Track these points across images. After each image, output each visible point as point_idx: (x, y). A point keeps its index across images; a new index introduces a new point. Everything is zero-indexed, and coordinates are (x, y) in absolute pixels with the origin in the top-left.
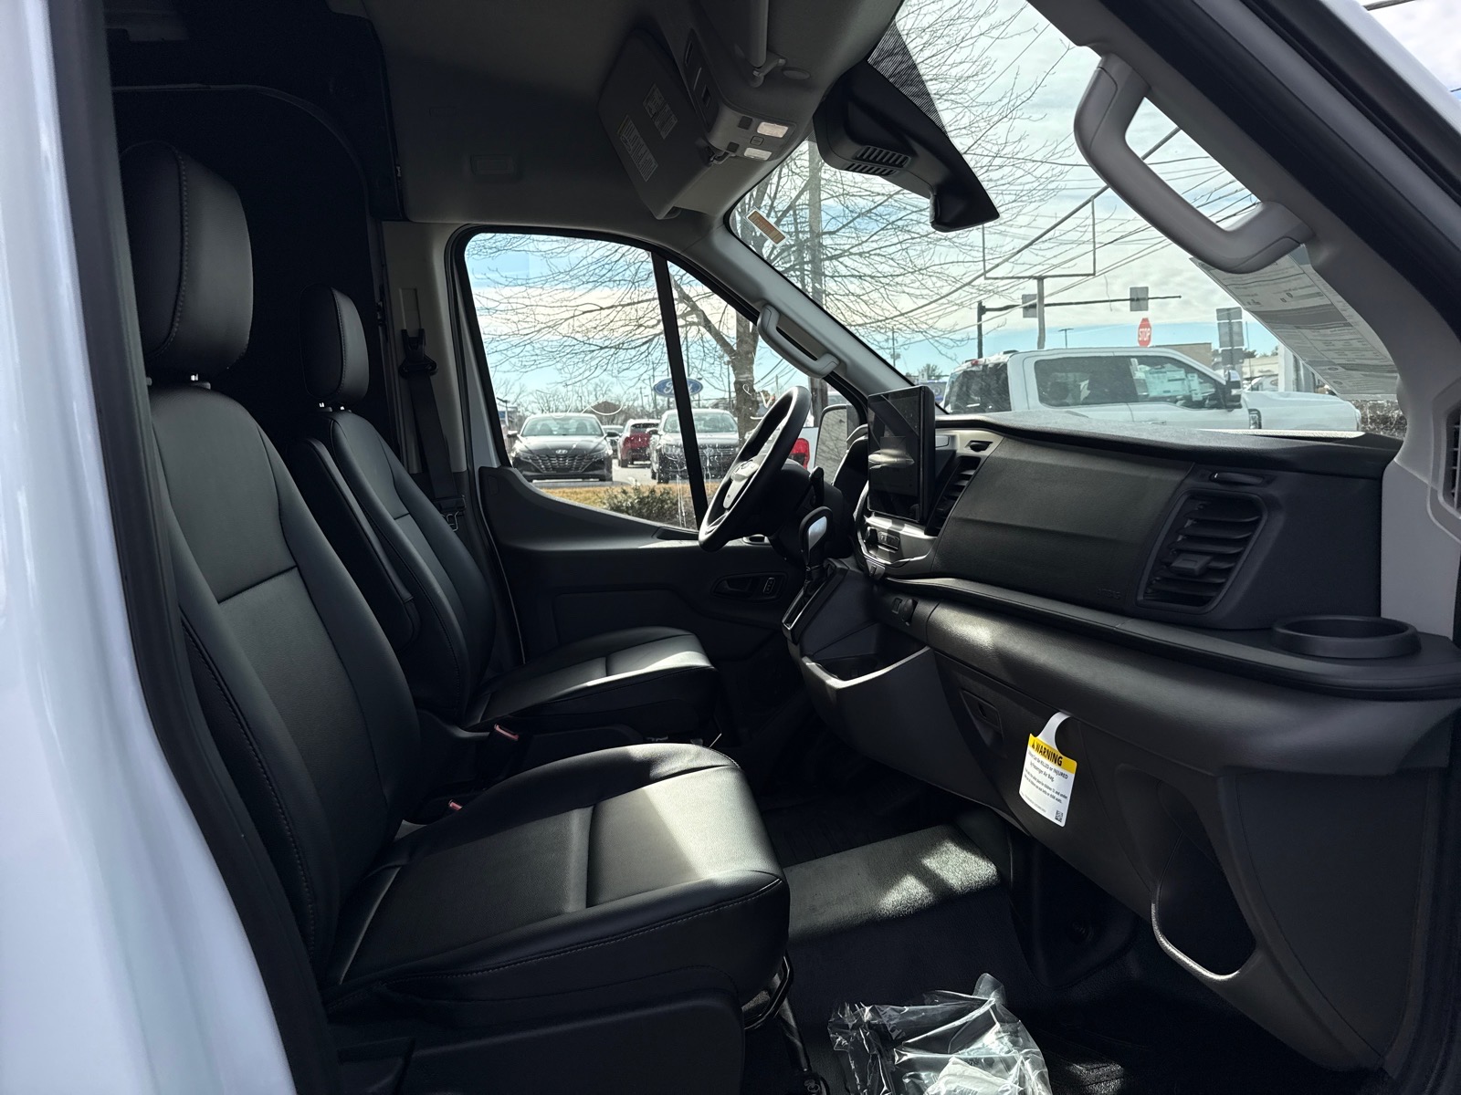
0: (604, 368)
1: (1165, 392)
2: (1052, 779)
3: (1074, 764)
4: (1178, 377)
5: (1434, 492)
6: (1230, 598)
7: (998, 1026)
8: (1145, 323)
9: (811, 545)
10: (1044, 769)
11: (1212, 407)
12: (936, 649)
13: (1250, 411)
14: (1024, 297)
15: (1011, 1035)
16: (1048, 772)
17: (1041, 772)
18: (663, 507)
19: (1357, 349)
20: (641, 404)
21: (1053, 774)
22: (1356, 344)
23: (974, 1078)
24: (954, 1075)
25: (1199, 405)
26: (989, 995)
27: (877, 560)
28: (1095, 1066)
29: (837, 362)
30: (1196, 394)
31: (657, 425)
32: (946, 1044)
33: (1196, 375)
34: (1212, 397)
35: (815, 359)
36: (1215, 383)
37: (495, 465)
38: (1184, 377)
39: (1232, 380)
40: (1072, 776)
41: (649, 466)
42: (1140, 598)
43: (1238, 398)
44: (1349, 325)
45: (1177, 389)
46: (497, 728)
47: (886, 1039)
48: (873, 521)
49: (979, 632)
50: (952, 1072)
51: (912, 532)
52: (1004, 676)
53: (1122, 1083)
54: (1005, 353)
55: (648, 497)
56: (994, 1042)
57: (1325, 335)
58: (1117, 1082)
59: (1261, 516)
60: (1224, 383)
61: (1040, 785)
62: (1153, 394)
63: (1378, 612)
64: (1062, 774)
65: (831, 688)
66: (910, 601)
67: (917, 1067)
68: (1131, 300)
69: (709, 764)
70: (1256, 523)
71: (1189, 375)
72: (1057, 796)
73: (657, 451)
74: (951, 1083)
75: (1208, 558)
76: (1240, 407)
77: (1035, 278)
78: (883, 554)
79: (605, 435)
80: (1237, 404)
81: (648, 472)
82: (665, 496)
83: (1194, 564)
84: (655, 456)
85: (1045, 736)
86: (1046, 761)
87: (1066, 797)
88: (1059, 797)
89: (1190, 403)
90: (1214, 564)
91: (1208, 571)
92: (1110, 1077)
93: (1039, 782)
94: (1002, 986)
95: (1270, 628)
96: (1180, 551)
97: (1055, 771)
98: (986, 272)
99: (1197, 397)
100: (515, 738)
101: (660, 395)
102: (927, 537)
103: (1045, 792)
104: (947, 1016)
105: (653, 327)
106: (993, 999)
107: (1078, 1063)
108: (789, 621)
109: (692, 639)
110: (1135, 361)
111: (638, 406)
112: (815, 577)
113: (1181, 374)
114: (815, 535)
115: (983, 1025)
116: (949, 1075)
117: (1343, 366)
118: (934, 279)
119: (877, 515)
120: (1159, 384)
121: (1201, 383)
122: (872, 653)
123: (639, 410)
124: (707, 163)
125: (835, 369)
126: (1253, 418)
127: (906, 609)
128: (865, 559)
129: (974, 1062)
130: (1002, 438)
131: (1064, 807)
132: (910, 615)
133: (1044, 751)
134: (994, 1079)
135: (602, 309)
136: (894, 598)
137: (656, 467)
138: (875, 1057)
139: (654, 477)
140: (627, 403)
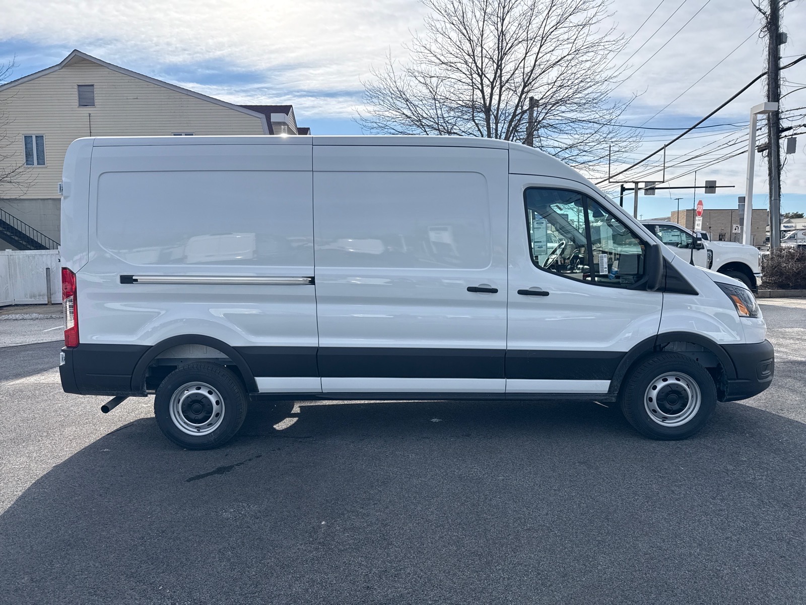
1: (670, 240)
4: (676, 234)
11: (690, 248)
13: (708, 250)
25: (686, 247)
30: (684, 242)
33: (685, 234)
34: (692, 244)
62: (664, 241)
68: (706, 187)
80: (702, 247)
89: (681, 246)
98: (610, 178)
110: (657, 226)
113: (678, 233)
120: (668, 237)
121: (686, 237)
126: (709, 254)
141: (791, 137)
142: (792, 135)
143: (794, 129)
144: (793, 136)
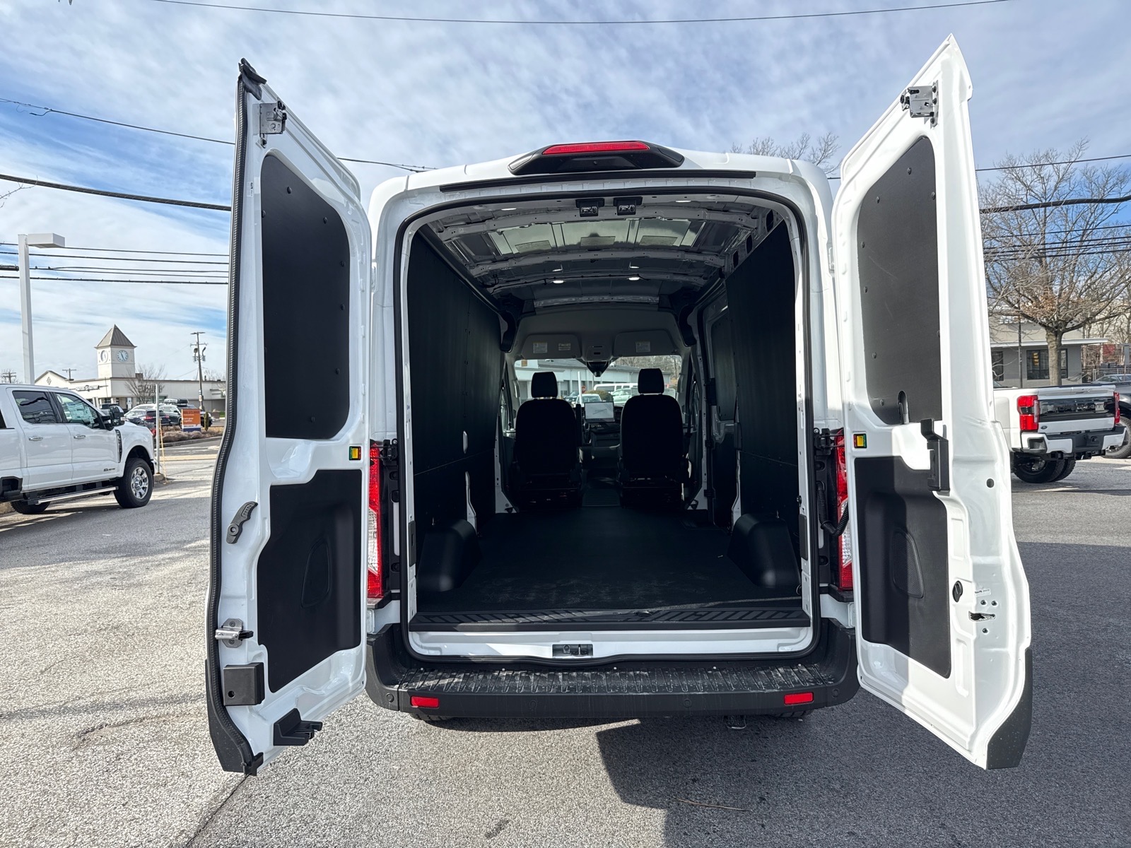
13: (116, 431)
34: (97, 421)
36: (98, 414)
38: (83, 408)
71: (86, 408)
113: (81, 406)
126: (118, 435)
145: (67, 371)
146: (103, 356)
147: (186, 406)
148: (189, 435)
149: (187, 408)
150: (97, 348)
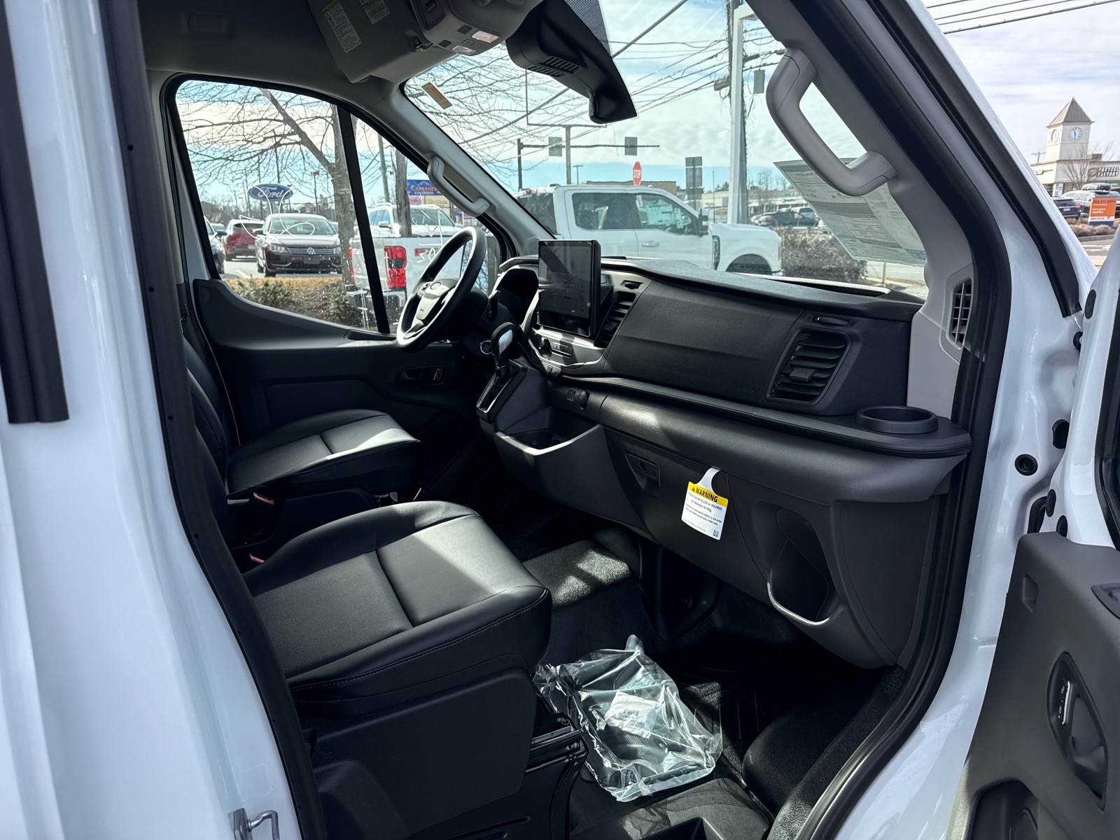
0: (216, 176)
1: (659, 221)
2: (710, 511)
3: (726, 501)
4: (668, 210)
5: (943, 333)
6: (828, 397)
7: (643, 668)
8: (637, 166)
9: (501, 350)
10: (704, 505)
11: (689, 233)
12: (606, 426)
13: (713, 237)
14: (550, 139)
15: (653, 672)
16: (707, 506)
17: (701, 506)
18: (276, 298)
19: (875, 232)
20: (235, 205)
21: (710, 507)
22: (876, 229)
23: (635, 702)
24: (622, 703)
25: (681, 232)
26: (634, 648)
27: (552, 364)
28: (703, 685)
29: (489, 205)
30: (680, 223)
31: (260, 226)
32: (610, 684)
33: (679, 210)
34: (690, 226)
35: (472, 202)
36: (692, 216)
37: (207, 278)
38: (672, 210)
39: (703, 214)
40: (725, 509)
41: (254, 260)
42: (768, 396)
43: (706, 227)
44: (875, 217)
45: (667, 219)
46: (255, 495)
47: (573, 685)
48: (542, 332)
49: (646, 417)
50: (619, 701)
51: (582, 344)
52: (668, 445)
53: (722, 693)
54: (551, 185)
55: (263, 289)
56: (642, 678)
57: (857, 221)
58: (718, 693)
59: (847, 346)
60: (698, 217)
61: (701, 515)
62: (651, 222)
63: (905, 404)
64: (717, 507)
65: (529, 455)
66: (584, 393)
67: (597, 701)
68: (626, 146)
69: (457, 515)
70: (844, 349)
71: (675, 209)
72: (714, 521)
73: (263, 249)
74: (620, 708)
75: (813, 370)
76: (707, 234)
77: (564, 126)
78: (556, 359)
79: (216, 233)
80: (705, 232)
81: (253, 267)
82: (277, 288)
83: (803, 374)
84: (260, 253)
85: (704, 484)
86: (705, 499)
87: (720, 522)
88: (716, 522)
89: (675, 229)
90: (817, 375)
91: (813, 379)
92: (713, 691)
93: (700, 513)
94: (641, 642)
95: (855, 414)
96: (793, 367)
97: (713, 505)
99: (680, 226)
100: (271, 502)
101: (254, 198)
102: (596, 348)
103: (705, 519)
104: (608, 665)
105: (259, 143)
106: (638, 652)
107: (693, 685)
108: (485, 405)
109: (388, 419)
110: (639, 197)
111: (233, 206)
112: (503, 374)
113: (669, 208)
114: (503, 343)
115: (634, 669)
116: (619, 703)
117: (861, 240)
118: (494, 121)
119: (545, 328)
120: (655, 215)
121: (682, 216)
122: (546, 427)
123: (233, 210)
124: (413, 49)
125: (487, 210)
126: (715, 242)
127: (581, 398)
128: (540, 362)
129: (632, 693)
130: (651, 281)
131: (720, 528)
132: (585, 403)
133: (703, 493)
134: (647, 702)
135: (213, 125)
136: (568, 390)
137: (263, 263)
138: (570, 698)
139: (261, 270)
140: (222, 204)
141: (758, 69)
142: (760, 66)
143: (762, 57)
144: (762, 68)
145: (1036, 154)
146: (1054, 136)
147: (1107, 193)
148: (1093, 230)
149: (1108, 195)
150: (1049, 127)
